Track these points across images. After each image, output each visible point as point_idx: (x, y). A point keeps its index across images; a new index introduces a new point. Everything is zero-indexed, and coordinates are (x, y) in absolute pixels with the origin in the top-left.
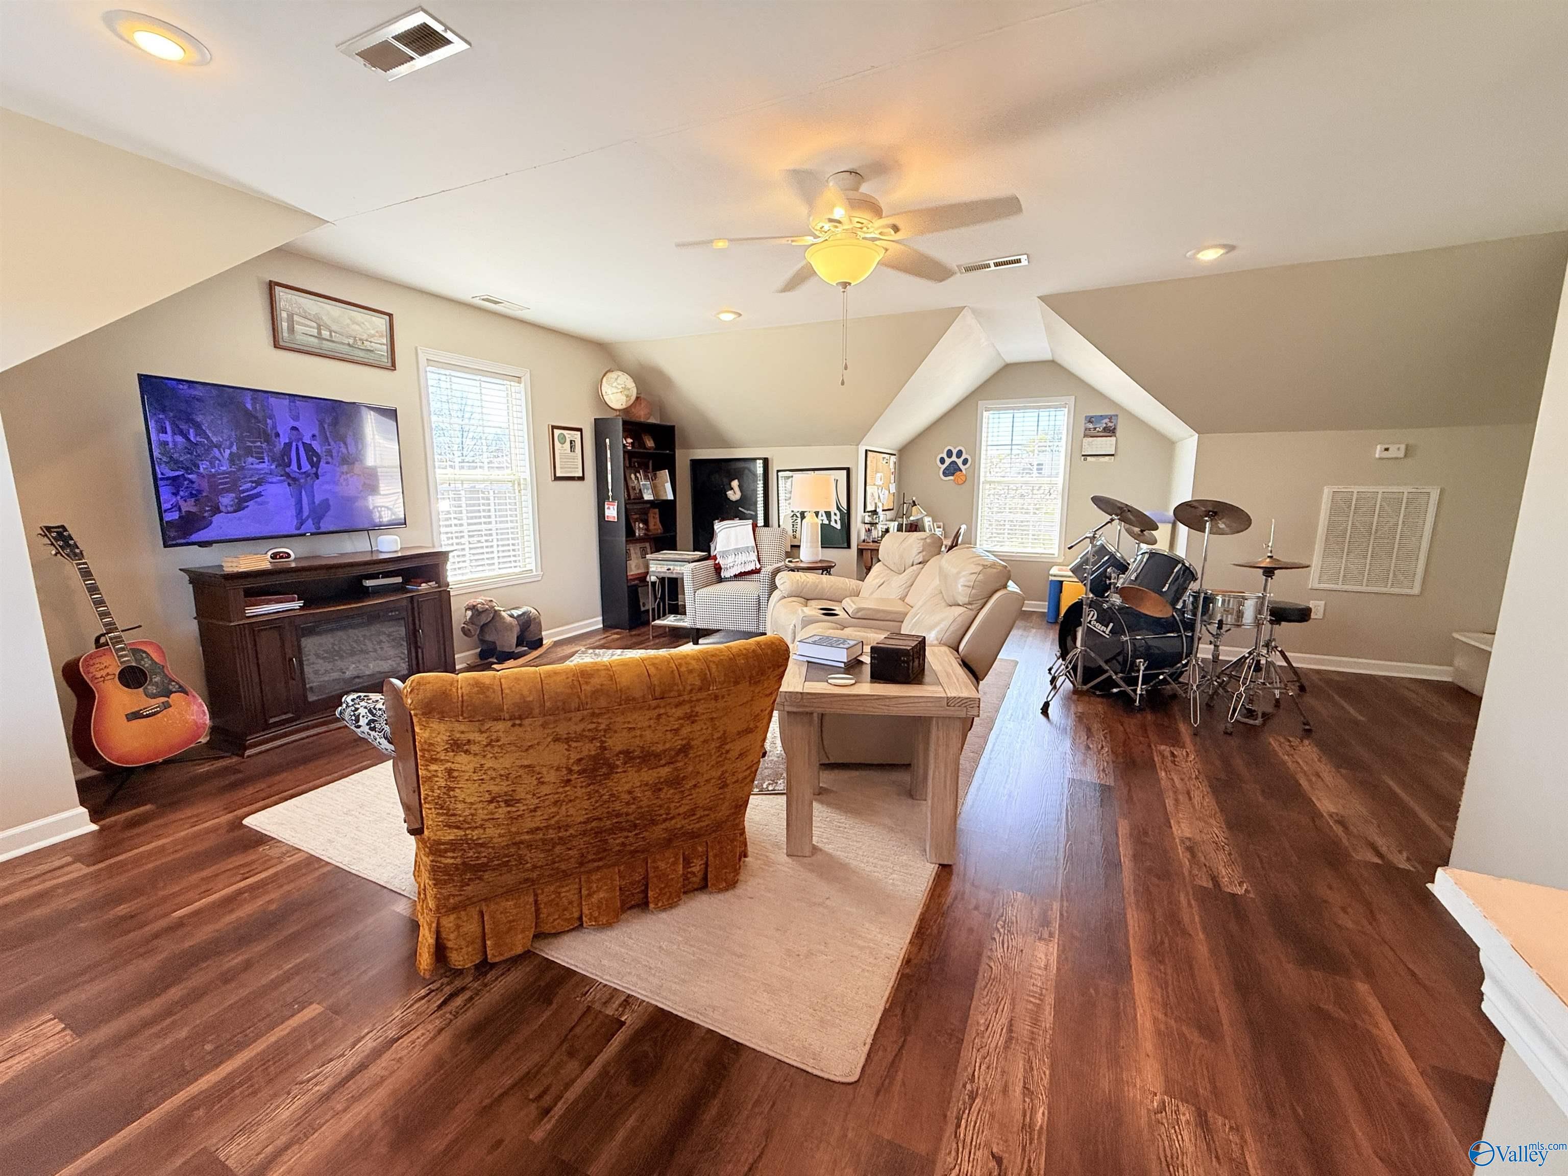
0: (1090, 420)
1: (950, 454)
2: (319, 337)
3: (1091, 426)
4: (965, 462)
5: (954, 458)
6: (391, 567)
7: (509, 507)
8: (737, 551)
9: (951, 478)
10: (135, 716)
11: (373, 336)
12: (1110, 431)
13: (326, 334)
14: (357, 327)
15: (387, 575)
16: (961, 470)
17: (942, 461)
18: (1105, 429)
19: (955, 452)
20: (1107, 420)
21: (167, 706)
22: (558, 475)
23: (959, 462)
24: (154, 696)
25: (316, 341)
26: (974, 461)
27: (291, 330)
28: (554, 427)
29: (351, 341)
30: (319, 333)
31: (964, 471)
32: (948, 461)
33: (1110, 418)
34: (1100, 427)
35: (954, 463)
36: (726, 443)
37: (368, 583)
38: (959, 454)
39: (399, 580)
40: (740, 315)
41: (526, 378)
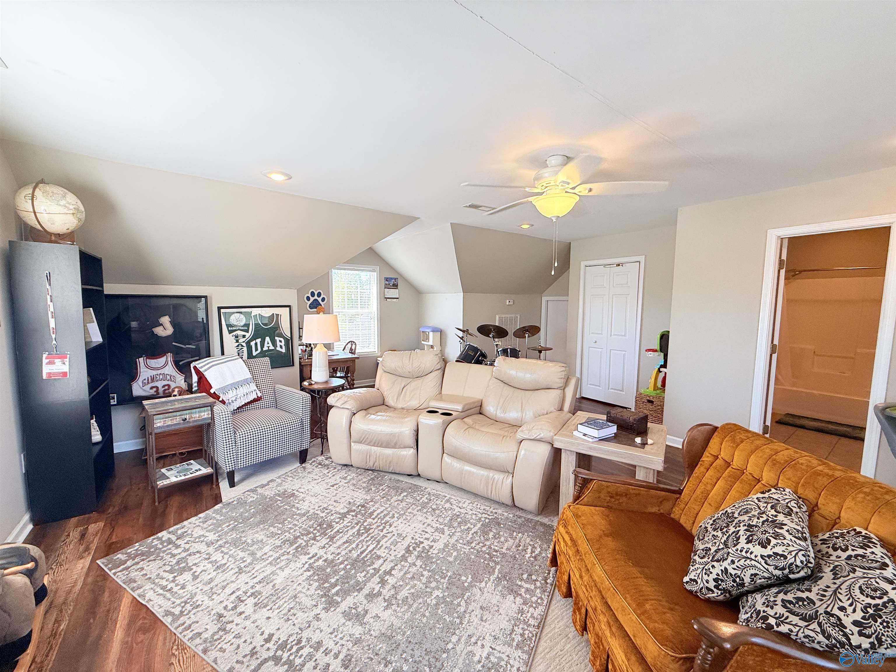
0: (387, 279)
1: (313, 294)
3: (387, 283)
4: (323, 300)
5: (316, 297)
8: (236, 386)
9: (315, 310)
12: (395, 286)
16: (321, 305)
17: (308, 299)
18: (394, 285)
19: (316, 293)
20: (394, 280)
23: (320, 300)
26: (328, 301)
31: (323, 305)
32: (312, 299)
33: (395, 279)
34: (392, 283)
35: (316, 300)
38: (319, 295)
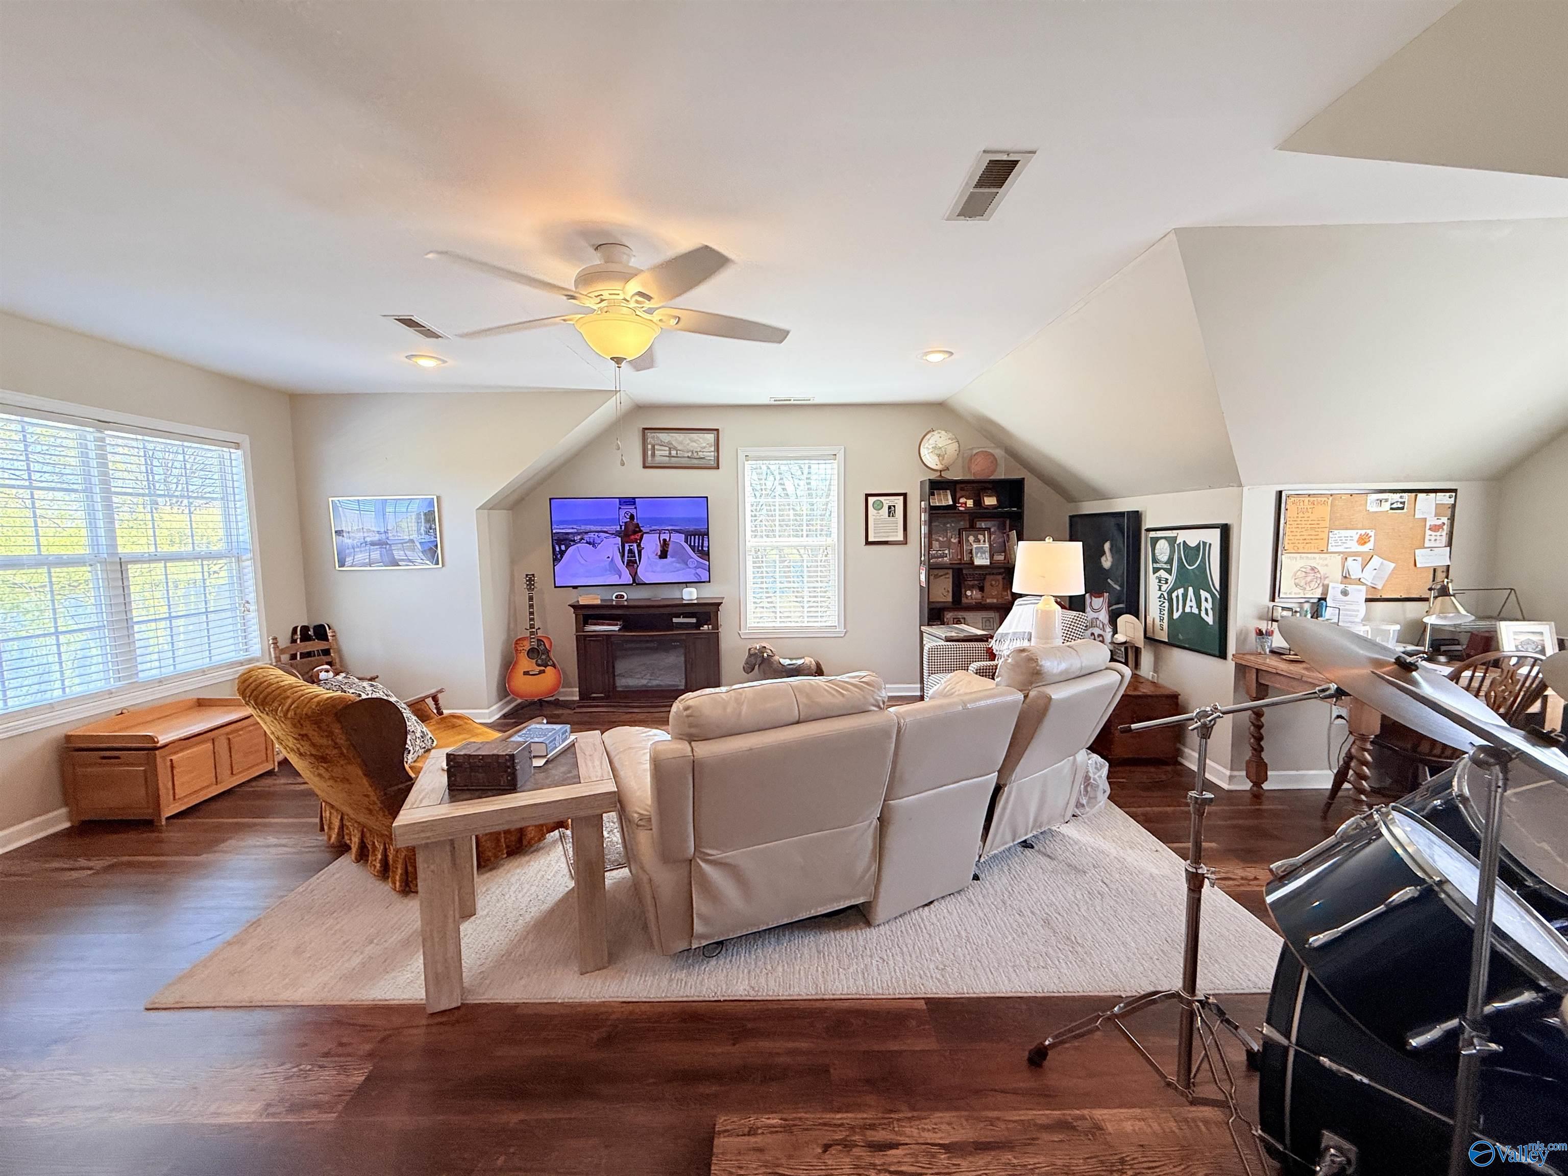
2: (670, 456)
6: (688, 610)
7: (819, 569)
10: (526, 673)
11: (704, 448)
13: (674, 453)
14: (694, 444)
15: (686, 615)
21: (544, 671)
22: (870, 540)
24: (539, 665)
25: (667, 458)
27: (653, 455)
28: (867, 496)
29: (690, 454)
30: (670, 453)
36: (1099, 494)
37: (675, 620)
39: (694, 620)
40: (951, 354)
41: (841, 456)
